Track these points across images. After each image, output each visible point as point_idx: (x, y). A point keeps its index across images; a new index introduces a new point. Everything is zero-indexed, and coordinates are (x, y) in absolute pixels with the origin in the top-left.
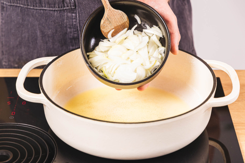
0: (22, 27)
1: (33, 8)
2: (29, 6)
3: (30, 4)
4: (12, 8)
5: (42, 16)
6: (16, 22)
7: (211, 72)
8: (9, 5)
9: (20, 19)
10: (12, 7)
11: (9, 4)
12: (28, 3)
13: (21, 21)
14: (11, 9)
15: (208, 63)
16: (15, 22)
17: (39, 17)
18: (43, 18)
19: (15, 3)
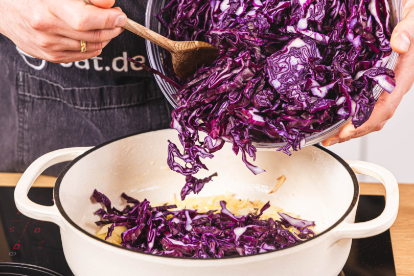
0: (67, 135)
1: (86, 108)
2: (77, 105)
3: (78, 102)
4: (47, 103)
5: (104, 120)
6: (55, 127)
7: (353, 181)
8: (38, 99)
9: (64, 121)
10: (45, 101)
11: (39, 97)
12: (75, 100)
13: (65, 124)
14: (45, 104)
15: (351, 166)
16: (53, 128)
17: (99, 123)
18: (107, 124)
19: (52, 96)
